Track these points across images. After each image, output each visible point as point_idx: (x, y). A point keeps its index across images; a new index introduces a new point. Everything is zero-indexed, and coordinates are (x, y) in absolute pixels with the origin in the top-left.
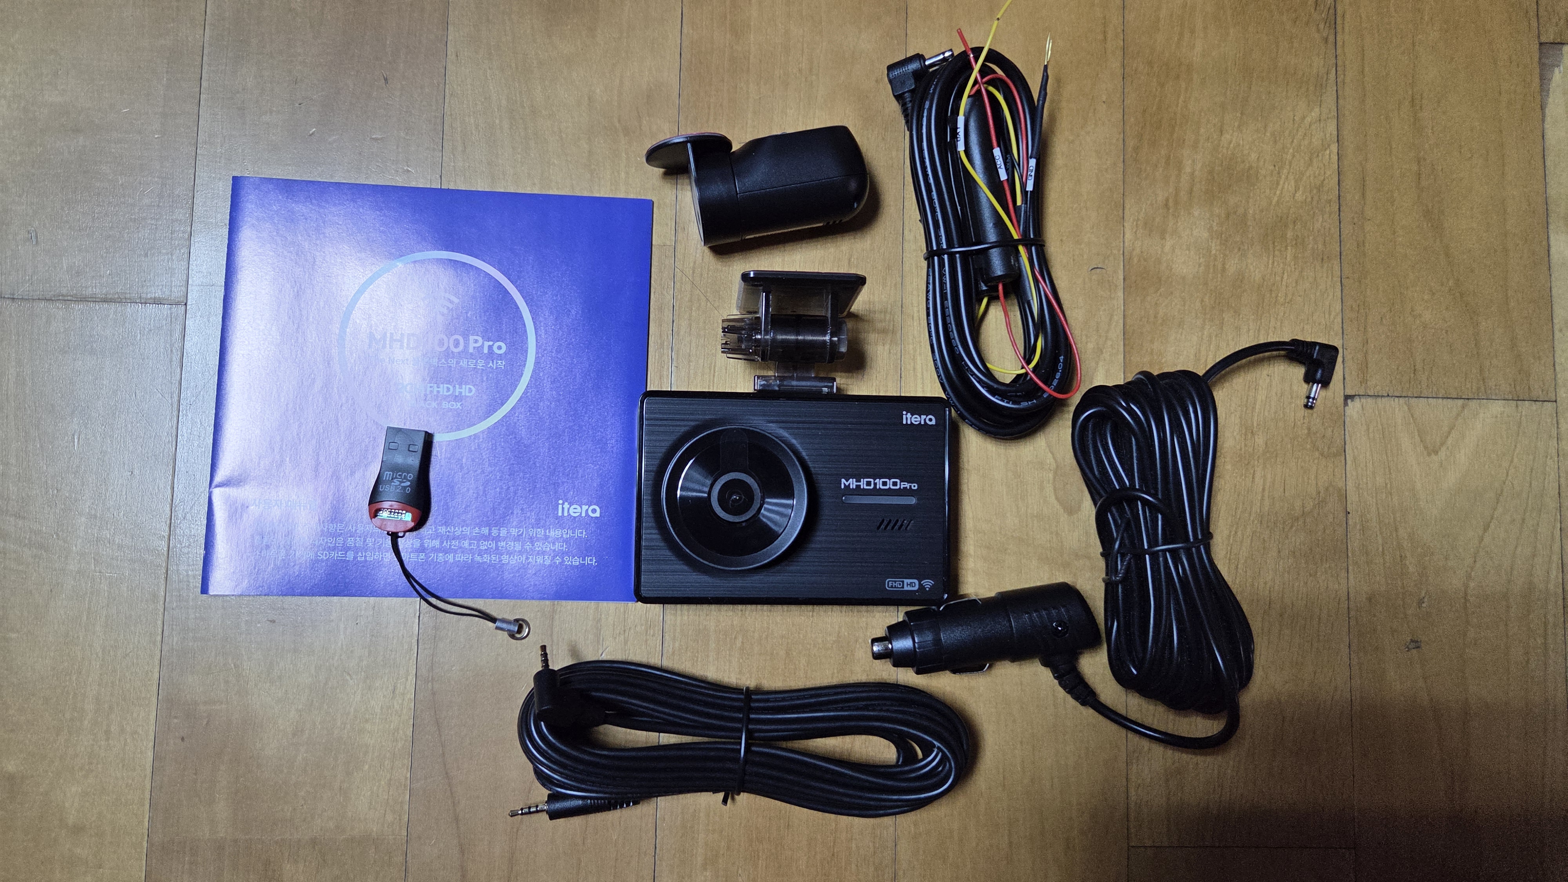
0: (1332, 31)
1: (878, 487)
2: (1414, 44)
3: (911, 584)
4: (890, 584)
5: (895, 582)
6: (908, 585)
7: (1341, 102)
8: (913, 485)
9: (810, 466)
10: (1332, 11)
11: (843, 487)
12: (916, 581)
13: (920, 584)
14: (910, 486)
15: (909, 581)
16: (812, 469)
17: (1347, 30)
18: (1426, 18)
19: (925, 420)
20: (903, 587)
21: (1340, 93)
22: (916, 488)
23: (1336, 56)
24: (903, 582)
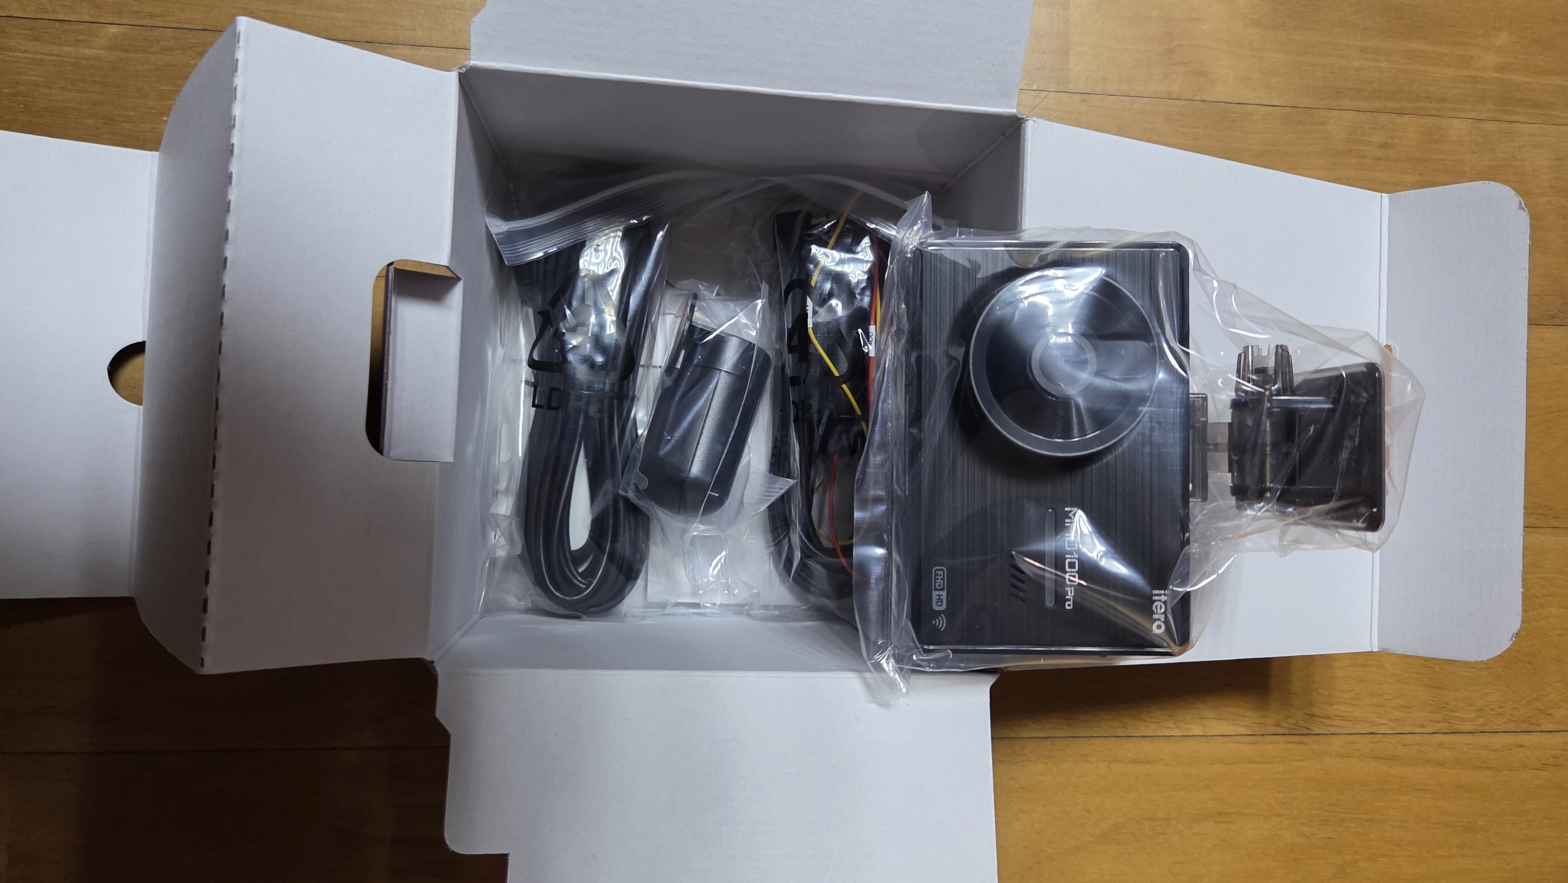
0: (1286, 732)
1: (1067, 556)
2: (1278, 815)
3: (940, 600)
4: (939, 572)
5: (943, 579)
6: (939, 596)
7: (1220, 739)
8: (1071, 603)
9: (1094, 467)
10: (1306, 731)
11: (1066, 509)
12: (944, 607)
13: (940, 612)
14: (1069, 600)
15: (944, 597)
16: (1089, 469)
17: (1289, 746)
18: (1304, 829)
19: (1159, 620)
20: (936, 590)
21: (1229, 739)
22: (1067, 607)
23: (1263, 735)
24: (943, 590)
